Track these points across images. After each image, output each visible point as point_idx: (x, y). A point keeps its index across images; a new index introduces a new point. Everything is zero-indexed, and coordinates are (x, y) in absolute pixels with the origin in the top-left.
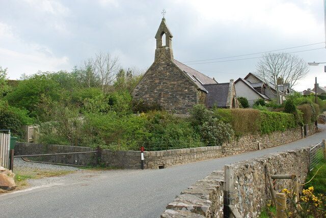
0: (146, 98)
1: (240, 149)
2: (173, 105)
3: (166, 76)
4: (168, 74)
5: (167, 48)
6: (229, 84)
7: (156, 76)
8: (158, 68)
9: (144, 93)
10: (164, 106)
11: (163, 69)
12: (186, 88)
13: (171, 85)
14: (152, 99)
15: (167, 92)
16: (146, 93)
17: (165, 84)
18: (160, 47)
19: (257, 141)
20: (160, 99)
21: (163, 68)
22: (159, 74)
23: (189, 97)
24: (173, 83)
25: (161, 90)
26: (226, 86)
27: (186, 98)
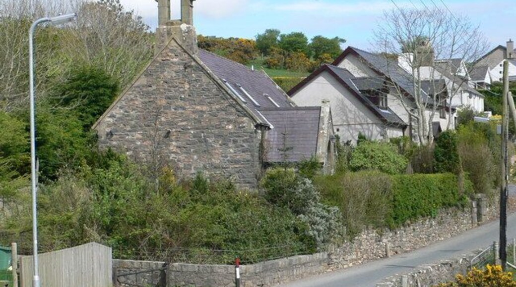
0: (133, 142)
1: (354, 257)
2: (199, 158)
3: (183, 93)
4: (187, 86)
5: (184, 26)
6: (319, 109)
7: (158, 89)
8: (162, 72)
9: (128, 128)
10: (179, 161)
11: (174, 74)
12: (229, 122)
13: (193, 112)
14: (147, 143)
15: (185, 129)
16: (134, 129)
17: (180, 111)
18: (167, 24)
19: (385, 240)
20: (168, 145)
21: (177, 72)
22: (166, 86)
23: (235, 142)
24: (199, 108)
25: (171, 124)
26: (313, 115)
27: (231, 145)
